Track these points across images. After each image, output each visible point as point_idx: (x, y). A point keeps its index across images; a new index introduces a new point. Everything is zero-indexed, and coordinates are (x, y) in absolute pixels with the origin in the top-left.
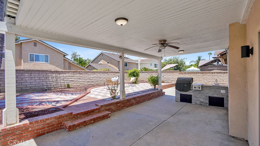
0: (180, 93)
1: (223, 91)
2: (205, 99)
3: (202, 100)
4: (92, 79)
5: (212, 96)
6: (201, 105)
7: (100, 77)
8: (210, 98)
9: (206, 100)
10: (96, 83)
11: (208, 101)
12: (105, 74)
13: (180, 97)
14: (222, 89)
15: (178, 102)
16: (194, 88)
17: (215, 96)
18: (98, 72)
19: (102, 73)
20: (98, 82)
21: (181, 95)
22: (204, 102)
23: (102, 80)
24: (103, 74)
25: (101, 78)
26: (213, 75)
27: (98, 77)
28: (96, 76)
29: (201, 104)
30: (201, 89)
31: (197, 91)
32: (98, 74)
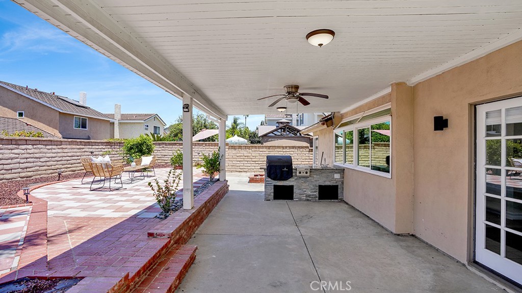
0: (273, 185)
1: (337, 176)
2: (314, 190)
3: (310, 193)
4: (9, 161)
5: (323, 185)
6: (308, 200)
7: (37, 155)
8: (321, 187)
9: (315, 192)
10: (23, 175)
11: (317, 194)
12: (54, 147)
13: (273, 190)
14: (336, 173)
15: (270, 200)
16: (298, 174)
17: (328, 183)
18: (28, 142)
19: (45, 143)
20: (28, 170)
21: (275, 187)
22: (313, 195)
23: (44, 164)
24: (48, 147)
25: (41, 160)
26: (284, 150)
27: (28, 156)
28: (23, 152)
29: (308, 198)
30: (308, 174)
31: (302, 179)
32: (30, 147)
